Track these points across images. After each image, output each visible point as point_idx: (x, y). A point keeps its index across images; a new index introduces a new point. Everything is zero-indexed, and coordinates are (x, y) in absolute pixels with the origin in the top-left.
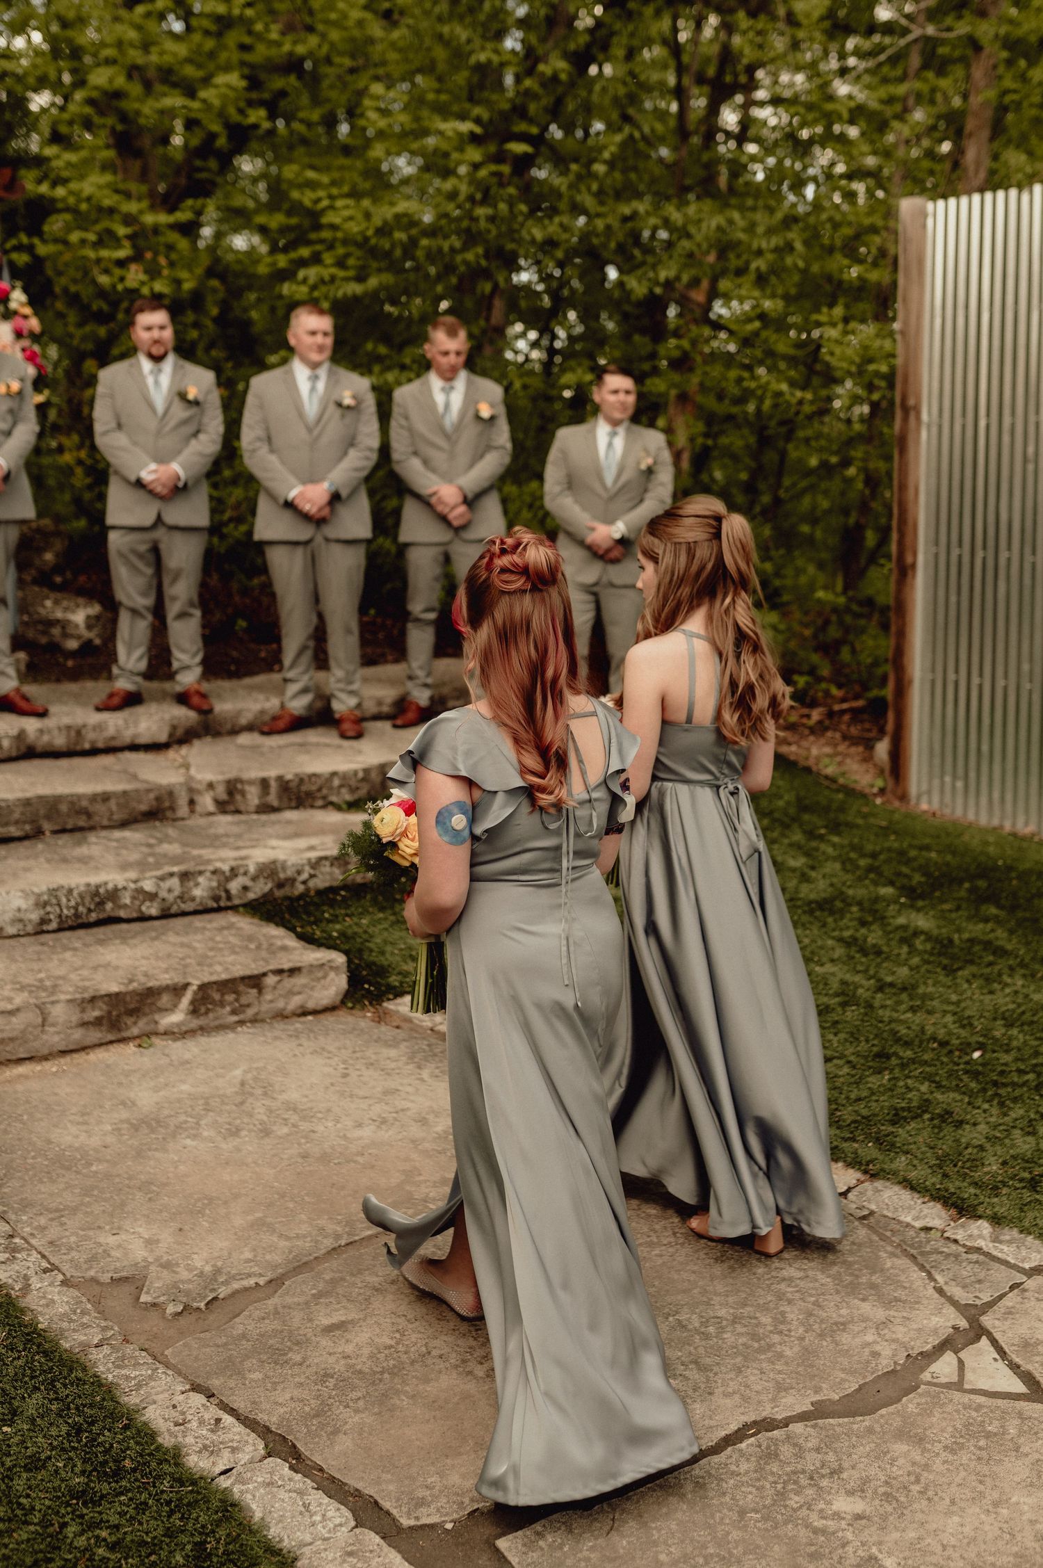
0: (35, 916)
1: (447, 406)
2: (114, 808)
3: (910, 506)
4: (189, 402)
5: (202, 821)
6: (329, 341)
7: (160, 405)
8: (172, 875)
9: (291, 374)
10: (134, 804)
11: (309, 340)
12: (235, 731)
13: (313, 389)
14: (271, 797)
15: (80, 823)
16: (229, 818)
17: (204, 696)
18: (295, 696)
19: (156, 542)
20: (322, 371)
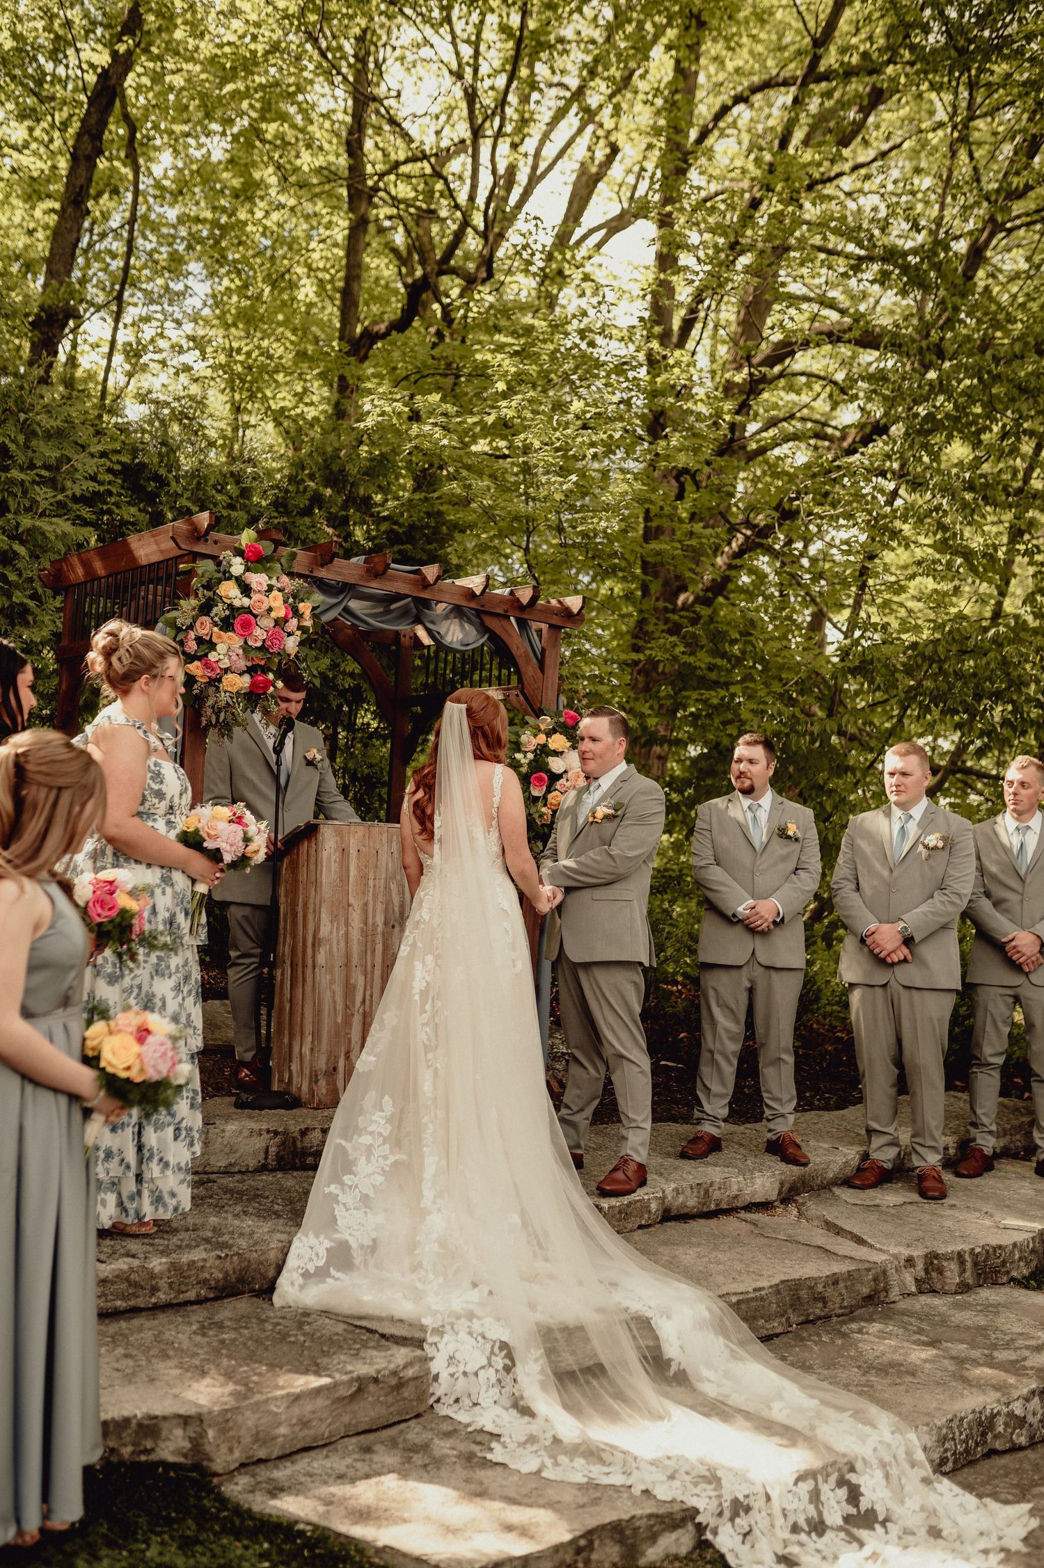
1: (1022, 846)
2: (843, 1291)
4: (788, 838)
5: (910, 1303)
7: (758, 842)
10: (858, 1287)
12: (827, 1187)
14: (968, 1274)
15: (818, 1312)
16: (936, 1301)
17: (799, 1147)
18: (881, 1149)
19: (752, 982)
20: (916, 812)
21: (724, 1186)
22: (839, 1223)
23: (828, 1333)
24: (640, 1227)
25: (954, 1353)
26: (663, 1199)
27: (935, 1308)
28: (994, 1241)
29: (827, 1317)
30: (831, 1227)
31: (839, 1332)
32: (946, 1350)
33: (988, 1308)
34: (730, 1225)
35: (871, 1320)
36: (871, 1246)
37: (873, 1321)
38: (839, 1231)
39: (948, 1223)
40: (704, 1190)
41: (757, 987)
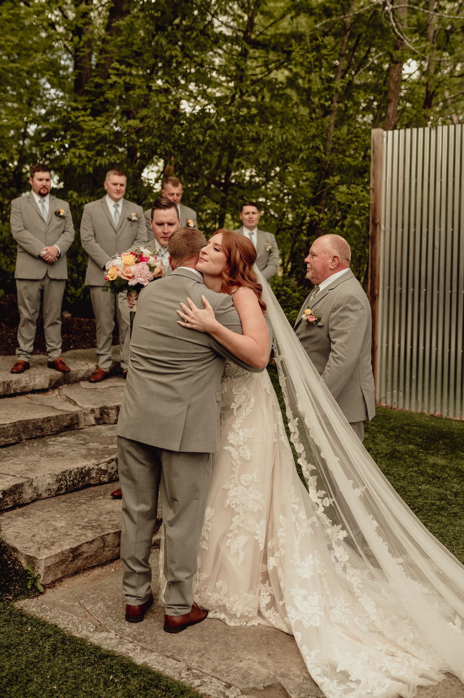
0: (55, 487)
2: (53, 425)
3: (377, 268)
4: (61, 216)
5: (92, 429)
6: (123, 188)
7: (46, 218)
8: (113, 460)
9: (105, 203)
10: (61, 423)
11: (114, 187)
12: (77, 381)
13: (117, 211)
15: (38, 434)
16: (103, 427)
17: (64, 364)
18: (104, 363)
19: (43, 287)
20: (120, 203)
21: (17, 382)
23: (38, 442)
25: (91, 447)
27: (100, 430)
29: (43, 436)
30: (68, 399)
31: (44, 442)
34: (21, 400)
36: (77, 405)
37: (65, 437)
40: (8, 385)
41: (46, 288)
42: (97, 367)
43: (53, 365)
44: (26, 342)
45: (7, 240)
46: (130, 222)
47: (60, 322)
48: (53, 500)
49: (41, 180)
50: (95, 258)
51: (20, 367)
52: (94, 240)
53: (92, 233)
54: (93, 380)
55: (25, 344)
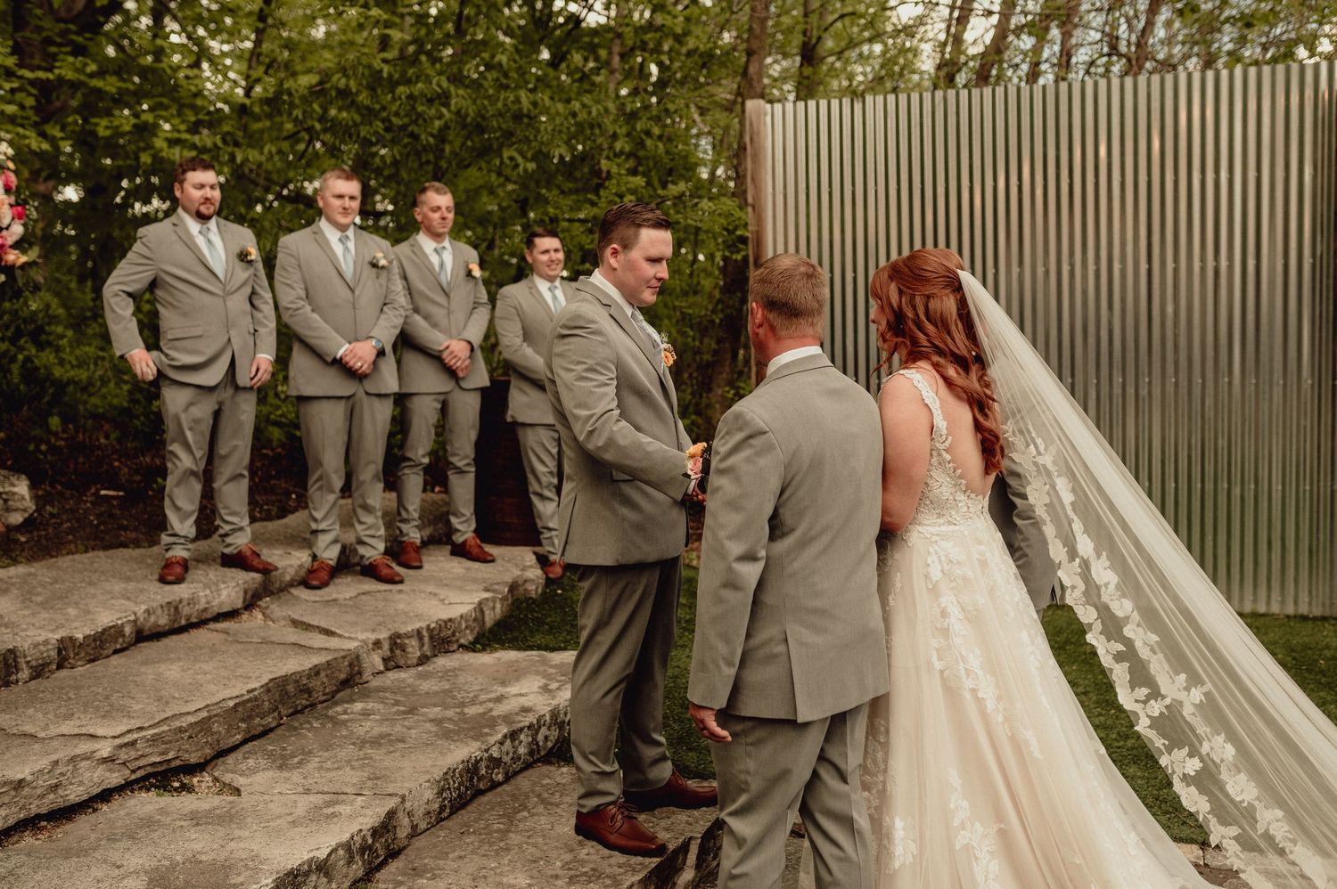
0: (436, 805)
1: (442, 265)
4: (248, 262)
5: (380, 680)
6: (357, 203)
8: (506, 737)
10: (337, 673)
13: (346, 249)
14: (426, 648)
15: (304, 702)
16: (403, 675)
18: (327, 547)
19: (221, 404)
20: (350, 232)
21: (192, 601)
22: (305, 619)
23: (317, 719)
24: (116, 652)
25: (431, 716)
26: (135, 622)
27: (403, 681)
28: (445, 617)
29: (313, 705)
30: (296, 623)
31: (327, 716)
32: (424, 715)
33: (446, 674)
34: (201, 635)
35: (351, 701)
36: (340, 636)
37: (354, 701)
38: (307, 627)
39: (401, 606)
40: (174, 607)
41: (226, 408)
42: (314, 557)
43: (236, 561)
44: (184, 516)
45: (41, 315)
46: (374, 270)
47: (246, 473)
48: (442, 833)
49: (202, 186)
50: (312, 342)
51: (178, 570)
52: (308, 308)
53: (302, 293)
54: (315, 583)
55: (182, 521)
